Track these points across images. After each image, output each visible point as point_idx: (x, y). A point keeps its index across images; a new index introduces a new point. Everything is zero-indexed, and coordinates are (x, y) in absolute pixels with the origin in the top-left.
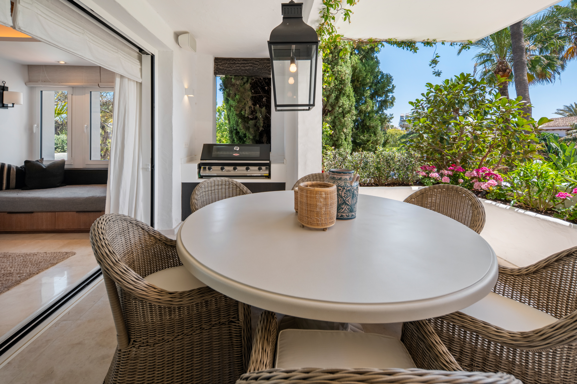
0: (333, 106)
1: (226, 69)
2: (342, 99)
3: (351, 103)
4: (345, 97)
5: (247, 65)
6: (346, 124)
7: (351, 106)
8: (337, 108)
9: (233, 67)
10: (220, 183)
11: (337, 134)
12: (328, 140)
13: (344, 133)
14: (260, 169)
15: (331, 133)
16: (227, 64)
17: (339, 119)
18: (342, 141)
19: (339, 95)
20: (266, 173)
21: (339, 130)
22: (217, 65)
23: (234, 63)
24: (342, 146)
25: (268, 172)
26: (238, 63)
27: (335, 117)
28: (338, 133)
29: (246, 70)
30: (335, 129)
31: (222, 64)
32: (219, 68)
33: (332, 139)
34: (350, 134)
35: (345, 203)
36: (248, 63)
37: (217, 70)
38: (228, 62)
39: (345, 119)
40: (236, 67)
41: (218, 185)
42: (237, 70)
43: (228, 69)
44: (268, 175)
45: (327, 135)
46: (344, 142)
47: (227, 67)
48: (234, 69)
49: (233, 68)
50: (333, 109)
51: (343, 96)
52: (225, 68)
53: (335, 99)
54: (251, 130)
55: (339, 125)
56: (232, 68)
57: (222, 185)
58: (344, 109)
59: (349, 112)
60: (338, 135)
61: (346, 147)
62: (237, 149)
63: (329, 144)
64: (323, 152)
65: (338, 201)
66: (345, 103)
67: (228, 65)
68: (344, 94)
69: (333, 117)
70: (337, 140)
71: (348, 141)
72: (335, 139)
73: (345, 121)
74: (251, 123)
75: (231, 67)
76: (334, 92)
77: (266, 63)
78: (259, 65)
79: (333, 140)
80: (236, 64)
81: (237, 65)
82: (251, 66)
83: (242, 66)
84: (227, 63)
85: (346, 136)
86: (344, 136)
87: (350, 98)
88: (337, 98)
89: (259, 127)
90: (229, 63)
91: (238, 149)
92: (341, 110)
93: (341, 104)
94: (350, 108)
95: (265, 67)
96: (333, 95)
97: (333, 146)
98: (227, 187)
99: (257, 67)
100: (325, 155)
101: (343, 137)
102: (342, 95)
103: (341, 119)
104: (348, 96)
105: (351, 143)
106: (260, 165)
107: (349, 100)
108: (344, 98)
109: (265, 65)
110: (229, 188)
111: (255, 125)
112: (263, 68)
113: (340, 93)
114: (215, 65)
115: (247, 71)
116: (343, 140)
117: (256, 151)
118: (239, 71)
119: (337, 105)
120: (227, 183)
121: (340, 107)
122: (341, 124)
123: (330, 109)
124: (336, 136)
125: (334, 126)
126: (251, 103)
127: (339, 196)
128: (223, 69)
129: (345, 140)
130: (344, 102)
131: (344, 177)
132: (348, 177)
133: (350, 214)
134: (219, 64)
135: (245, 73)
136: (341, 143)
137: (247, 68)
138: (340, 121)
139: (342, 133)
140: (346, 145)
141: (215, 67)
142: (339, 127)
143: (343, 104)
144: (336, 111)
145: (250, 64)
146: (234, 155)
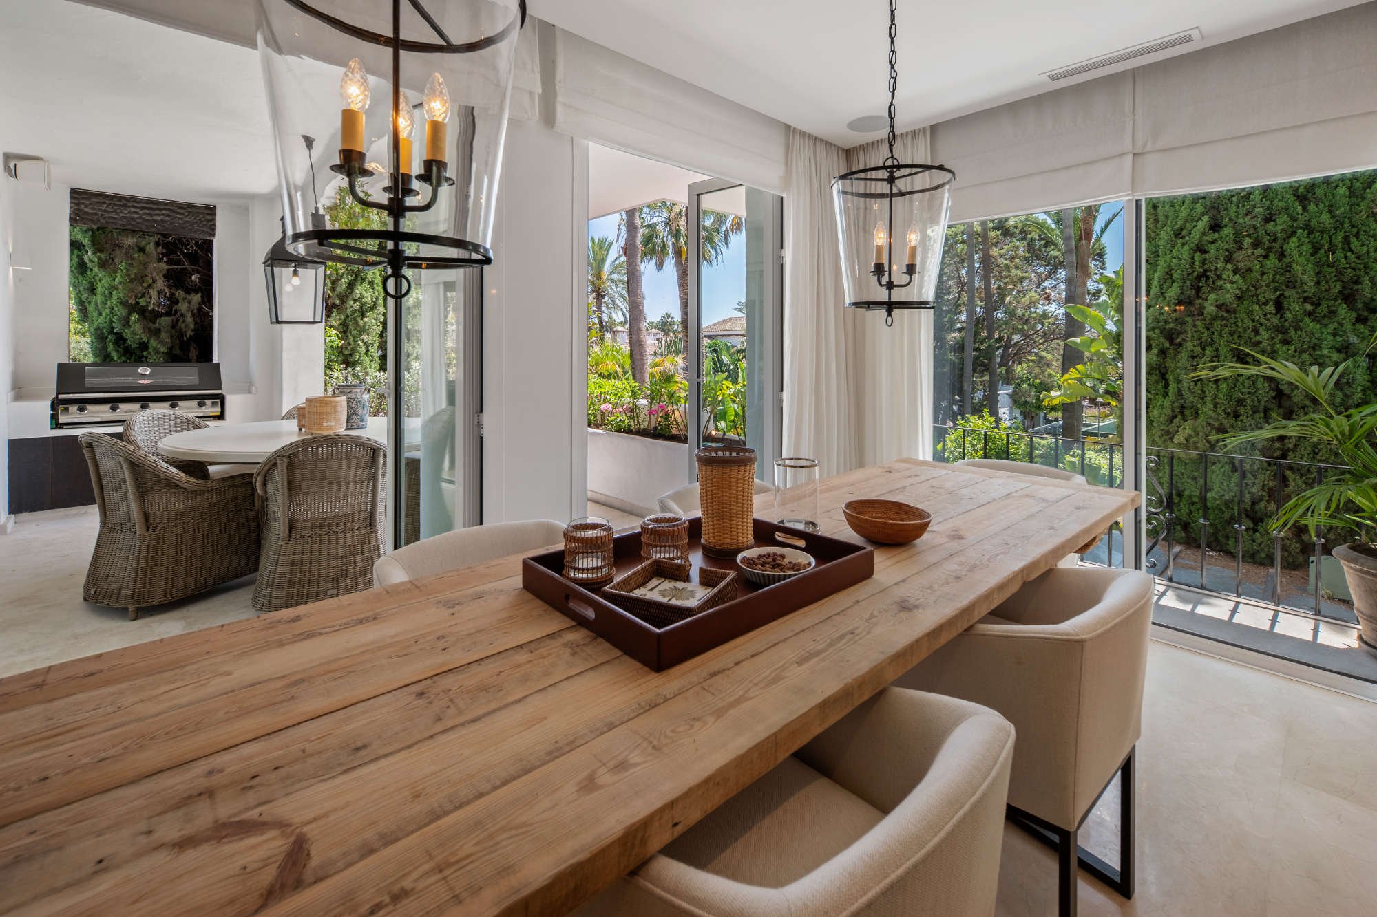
0: (343, 298)
1: (102, 215)
2: (359, 287)
3: (376, 294)
4: (365, 285)
5: (157, 212)
6: (367, 327)
7: (377, 299)
8: (351, 303)
9: (121, 212)
10: (161, 417)
11: (350, 345)
12: (334, 354)
13: (364, 343)
14: (201, 405)
15: (340, 344)
16: (105, 206)
17: (354, 319)
18: (360, 357)
19: (355, 280)
20: (216, 410)
21: (354, 338)
22: (78, 204)
23: (125, 205)
24: (359, 363)
25: (219, 409)
26: (133, 207)
27: (347, 317)
28: (352, 343)
29: (155, 221)
30: (347, 336)
31: (90, 204)
32: (82, 210)
33: (341, 352)
34: (376, 345)
35: (355, 413)
36: (160, 210)
37: (77, 214)
38: (109, 202)
39: (366, 319)
40: (129, 212)
41: (158, 420)
42: (133, 219)
43: (107, 215)
44: (219, 414)
45: (332, 347)
46: (364, 357)
47: (105, 211)
48: (123, 217)
49: (122, 215)
50: (343, 302)
51: (362, 283)
52: (100, 213)
53: (347, 287)
54: (164, 335)
55: (355, 329)
56: (117, 213)
57: (164, 419)
58: (363, 304)
59: (372, 309)
60: (352, 346)
61: (368, 366)
62: (147, 371)
63: (336, 361)
64: (326, 374)
65: (348, 412)
66: (366, 295)
67: (107, 206)
68: (364, 279)
69: (343, 317)
70: (351, 355)
71: (372, 356)
72: (347, 352)
73: (365, 323)
74: (165, 321)
75: (115, 211)
76: (345, 276)
77: (203, 213)
78: (186, 216)
79: (343, 354)
80: (129, 207)
81: (133, 210)
82: (168, 216)
83: (145, 214)
84: (104, 203)
85: (367, 347)
86: (364, 347)
87: (375, 286)
88: (351, 286)
89: (184, 330)
90: (110, 204)
91: (148, 373)
92: (357, 306)
93: (358, 296)
94: (375, 303)
95: (202, 222)
96: (343, 280)
97: (342, 364)
98: (172, 422)
99: (181, 219)
100: (328, 378)
101: (363, 349)
102: (359, 282)
103: (358, 319)
104: (371, 283)
105: (377, 359)
106: (201, 400)
107: (373, 289)
108: (363, 285)
109: (201, 216)
110: (176, 424)
111: (174, 326)
112: (196, 222)
113: (356, 276)
114: (71, 203)
115: (158, 224)
116: (363, 354)
117: (187, 374)
118: (138, 223)
119: (351, 297)
120: (173, 416)
121: (355, 301)
122: (358, 328)
123: (338, 302)
124: (349, 348)
125: (344, 331)
126: (162, 284)
127: (349, 407)
128: (95, 214)
129: (366, 353)
130: (364, 292)
131: (354, 390)
132: (358, 390)
133: (361, 423)
134: (83, 203)
135: (153, 227)
136: (359, 359)
137: (159, 218)
138: (357, 324)
139: (360, 343)
140: (368, 363)
141: (71, 207)
142: (355, 333)
143: (362, 296)
144: (348, 306)
145: (164, 212)
146: (141, 382)
